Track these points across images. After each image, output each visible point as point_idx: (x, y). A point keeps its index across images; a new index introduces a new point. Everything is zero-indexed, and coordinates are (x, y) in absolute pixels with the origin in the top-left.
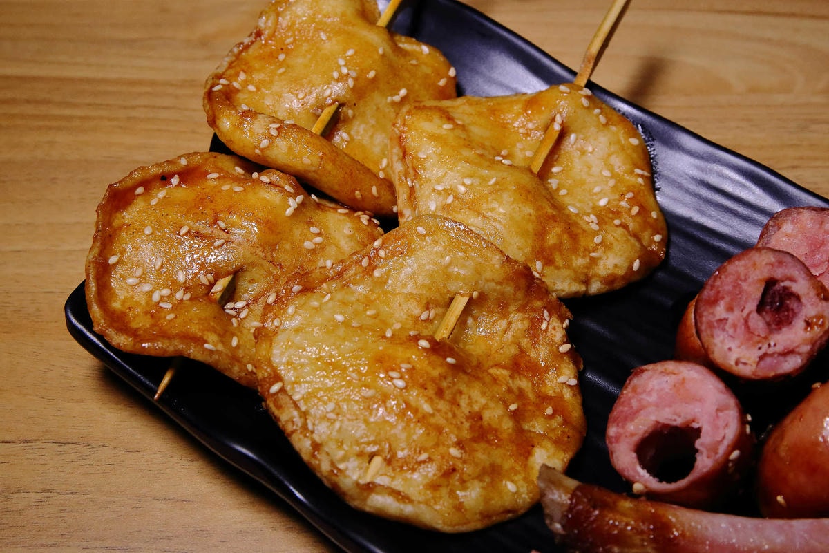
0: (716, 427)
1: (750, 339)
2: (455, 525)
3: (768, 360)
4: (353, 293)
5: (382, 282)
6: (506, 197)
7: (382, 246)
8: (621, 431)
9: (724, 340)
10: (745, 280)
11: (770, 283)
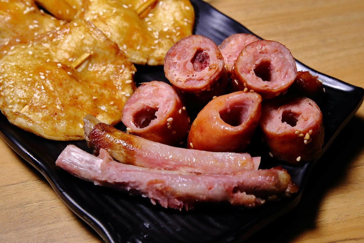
0: (164, 107)
1: (184, 71)
2: (50, 135)
3: (191, 81)
4: (42, 46)
5: (56, 44)
6: (118, 18)
7: (60, 30)
8: (129, 107)
9: (174, 71)
10: (188, 48)
11: (199, 51)
